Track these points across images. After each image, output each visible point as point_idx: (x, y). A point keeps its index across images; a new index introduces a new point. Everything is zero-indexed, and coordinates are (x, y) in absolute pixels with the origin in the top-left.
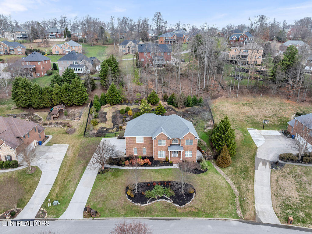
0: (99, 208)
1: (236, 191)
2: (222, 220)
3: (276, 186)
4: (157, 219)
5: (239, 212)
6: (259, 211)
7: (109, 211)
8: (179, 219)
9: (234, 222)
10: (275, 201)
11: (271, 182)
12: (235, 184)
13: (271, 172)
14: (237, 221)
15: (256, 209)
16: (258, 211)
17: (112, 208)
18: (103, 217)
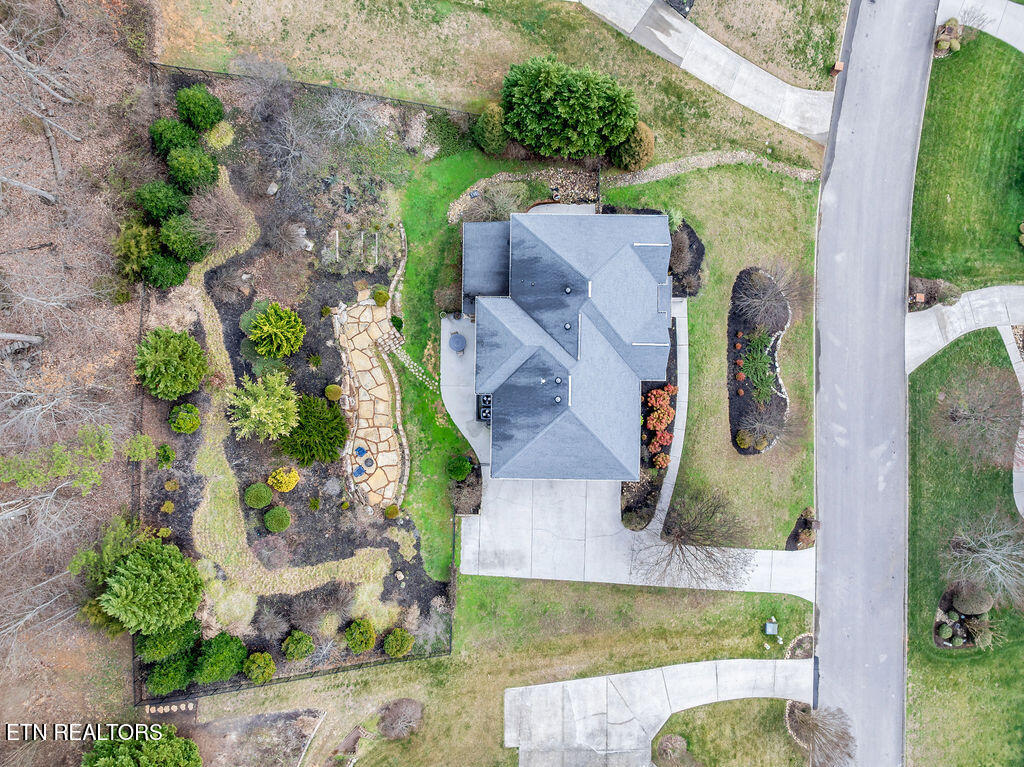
0: (792, 514)
1: (742, 155)
2: (819, 225)
3: (744, 41)
4: (818, 373)
5: (804, 174)
6: (800, 125)
7: (800, 487)
8: (817, 323)
9: (827, 197)
10: (780, 71)
11: (727, 46)
12: (719, 148)
13: (697, 25)
14: (823, 188)
15: (795, 128)
16: (800, 128)
17: (790, 483)
18: (812, 500)
